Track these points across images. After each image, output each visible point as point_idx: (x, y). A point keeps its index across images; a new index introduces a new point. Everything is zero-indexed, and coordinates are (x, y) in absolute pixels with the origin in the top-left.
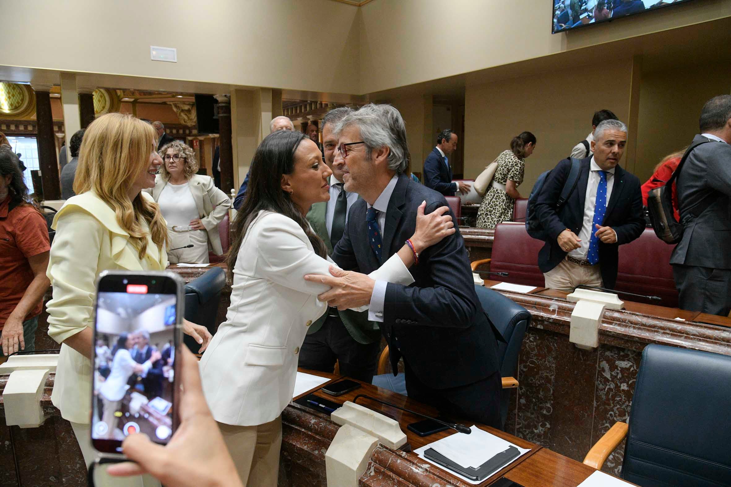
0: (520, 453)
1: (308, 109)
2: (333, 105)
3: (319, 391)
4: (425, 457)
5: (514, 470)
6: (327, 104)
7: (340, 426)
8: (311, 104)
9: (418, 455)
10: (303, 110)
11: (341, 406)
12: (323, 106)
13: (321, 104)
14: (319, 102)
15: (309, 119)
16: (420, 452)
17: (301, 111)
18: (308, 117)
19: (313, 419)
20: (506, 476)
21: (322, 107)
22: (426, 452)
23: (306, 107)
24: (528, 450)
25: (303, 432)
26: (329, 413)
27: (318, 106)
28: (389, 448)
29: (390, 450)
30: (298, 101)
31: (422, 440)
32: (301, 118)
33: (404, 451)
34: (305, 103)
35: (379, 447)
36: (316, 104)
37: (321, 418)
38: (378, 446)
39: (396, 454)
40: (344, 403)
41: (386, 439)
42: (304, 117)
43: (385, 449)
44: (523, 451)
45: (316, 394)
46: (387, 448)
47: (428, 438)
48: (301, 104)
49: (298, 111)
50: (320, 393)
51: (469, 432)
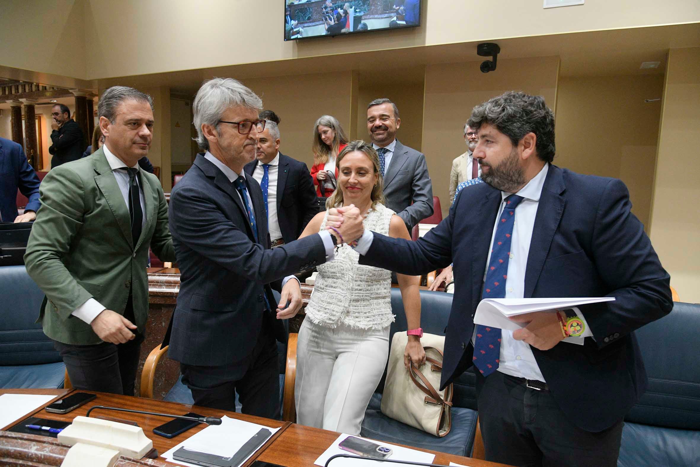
0: (271, 433)
1: (20, 91)
2: (53, 88)
3: (41, 411)
4: (174, 459)
5: (266, 451)
6: (45, 87)
7: (70, 447)
8: (25, 86)
9: (166, 459)
10: (13, 92)
11: (71, 423)
12: (41, 88)
13: (37, 86)
14: (35, 84)
15: (22, 103)
16: (168, 455)
17: (11, 93)
18: (21, 100)
19: (34, 445)
20: (259, 459)
21: (39, 90)
22: (174, 454)
23: (17, 89)
24: (279, 429)
25: (20, 464)
26: (54, 435)
27: (34, 89)
28: (132, 458)
29: (133, 461)
30: (7, 79)
31: (169, 442)
32: (11, 101)
33: (150, 458)
34: (18, 84)
35: (120, 461)
36: (31, 86)
37: (44, 442)
38: (120, 459)
39: (141, 463)
40: (75, 420)
41: (128, 450)
42: (16, 98)
43: (127, 461)
44: (273, 431)
45: (36, 416)
46: (130, 460)
47: (176, 438)
48: (11, 85)
49: (7, 93)
50: (43, 414)
51: (219, 423)
